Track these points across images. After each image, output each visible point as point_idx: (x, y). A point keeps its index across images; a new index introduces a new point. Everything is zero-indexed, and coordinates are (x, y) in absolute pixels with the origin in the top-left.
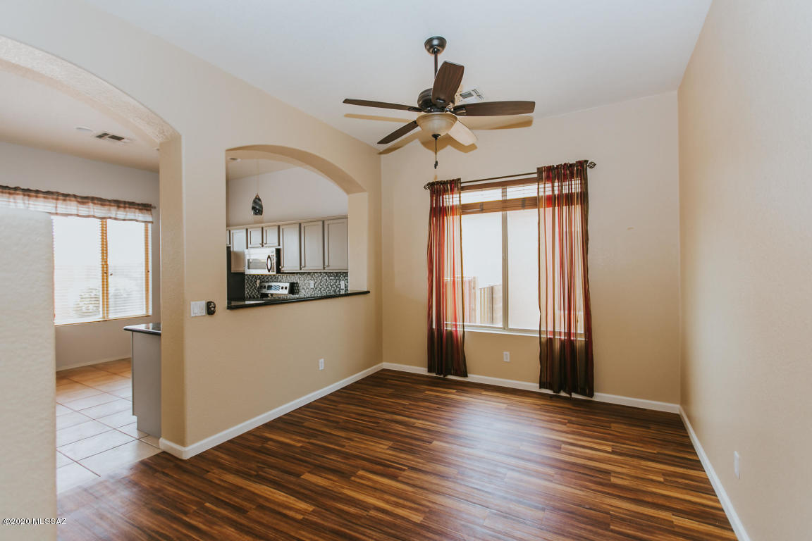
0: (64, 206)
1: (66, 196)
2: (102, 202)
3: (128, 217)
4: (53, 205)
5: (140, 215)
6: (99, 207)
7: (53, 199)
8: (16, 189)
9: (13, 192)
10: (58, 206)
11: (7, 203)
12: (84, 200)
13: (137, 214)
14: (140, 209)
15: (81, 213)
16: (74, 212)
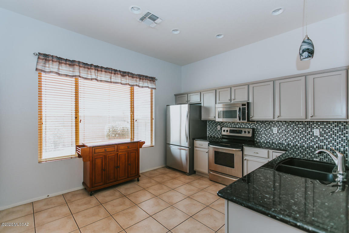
0: (114, 78)
1: (115, 72)
2: (132, 75)
3: (144, 85)
4: (109, 77)
5: (150, 84)
6: (131, 78)
7: (109, 72)
8: (91, 65)
9: (89, 67)
10: (112, 77)
11: (87, 75)
12: (124, 74)
13: (149, 84)
14: (150, 81)
15: (123, 82)
16: (120, 81)
